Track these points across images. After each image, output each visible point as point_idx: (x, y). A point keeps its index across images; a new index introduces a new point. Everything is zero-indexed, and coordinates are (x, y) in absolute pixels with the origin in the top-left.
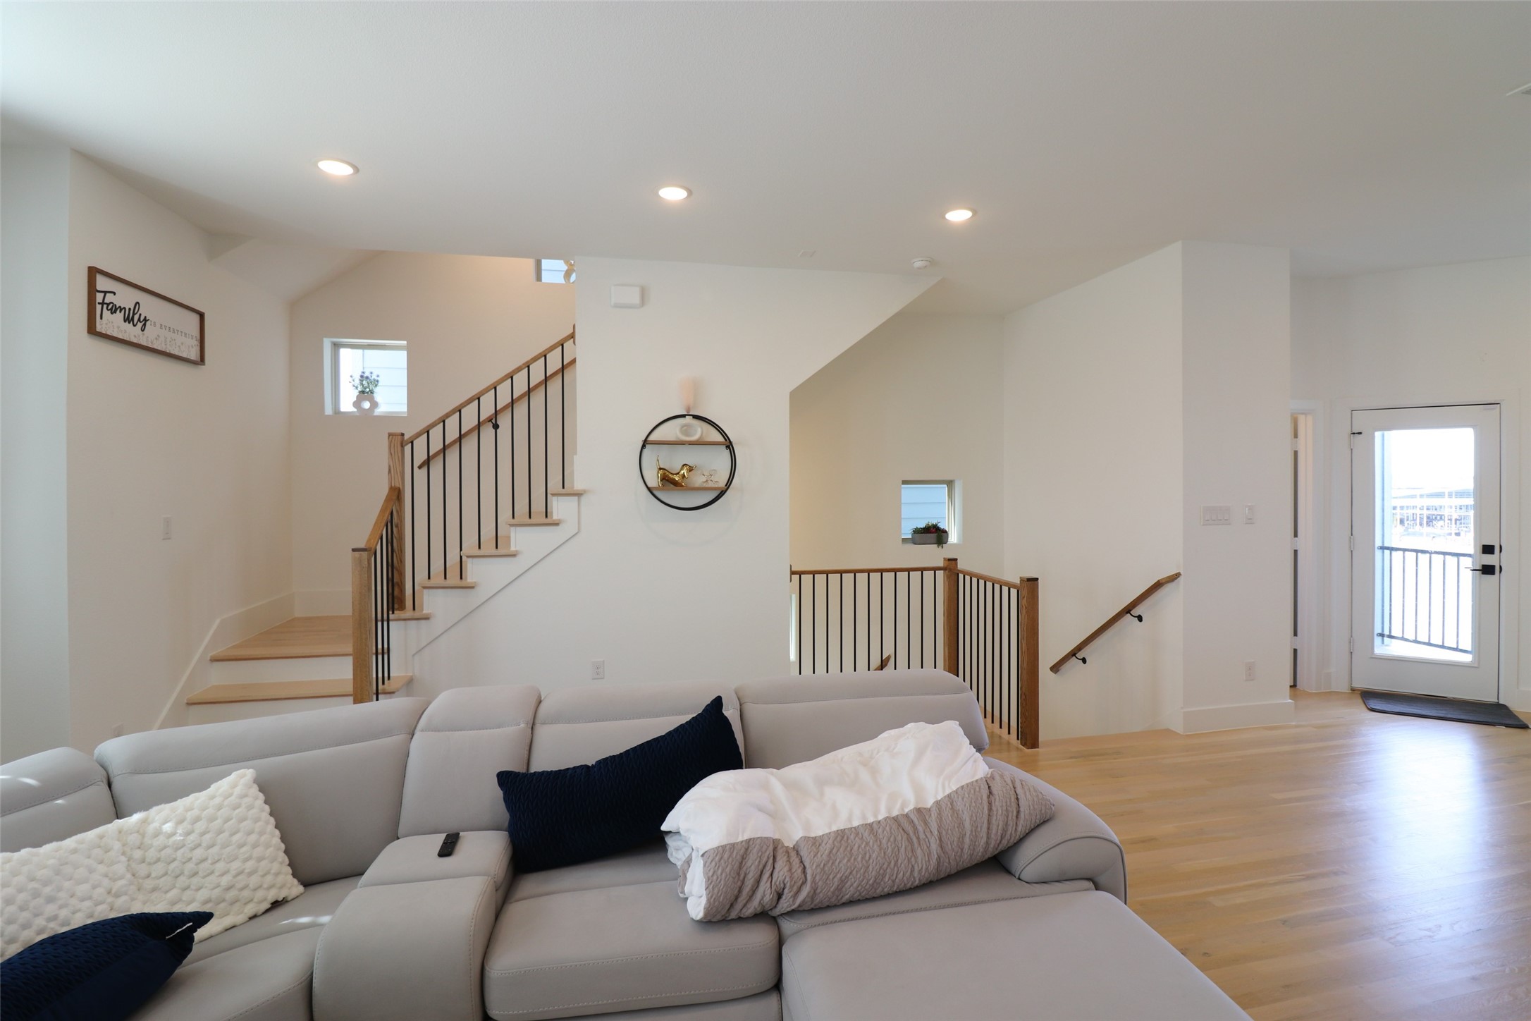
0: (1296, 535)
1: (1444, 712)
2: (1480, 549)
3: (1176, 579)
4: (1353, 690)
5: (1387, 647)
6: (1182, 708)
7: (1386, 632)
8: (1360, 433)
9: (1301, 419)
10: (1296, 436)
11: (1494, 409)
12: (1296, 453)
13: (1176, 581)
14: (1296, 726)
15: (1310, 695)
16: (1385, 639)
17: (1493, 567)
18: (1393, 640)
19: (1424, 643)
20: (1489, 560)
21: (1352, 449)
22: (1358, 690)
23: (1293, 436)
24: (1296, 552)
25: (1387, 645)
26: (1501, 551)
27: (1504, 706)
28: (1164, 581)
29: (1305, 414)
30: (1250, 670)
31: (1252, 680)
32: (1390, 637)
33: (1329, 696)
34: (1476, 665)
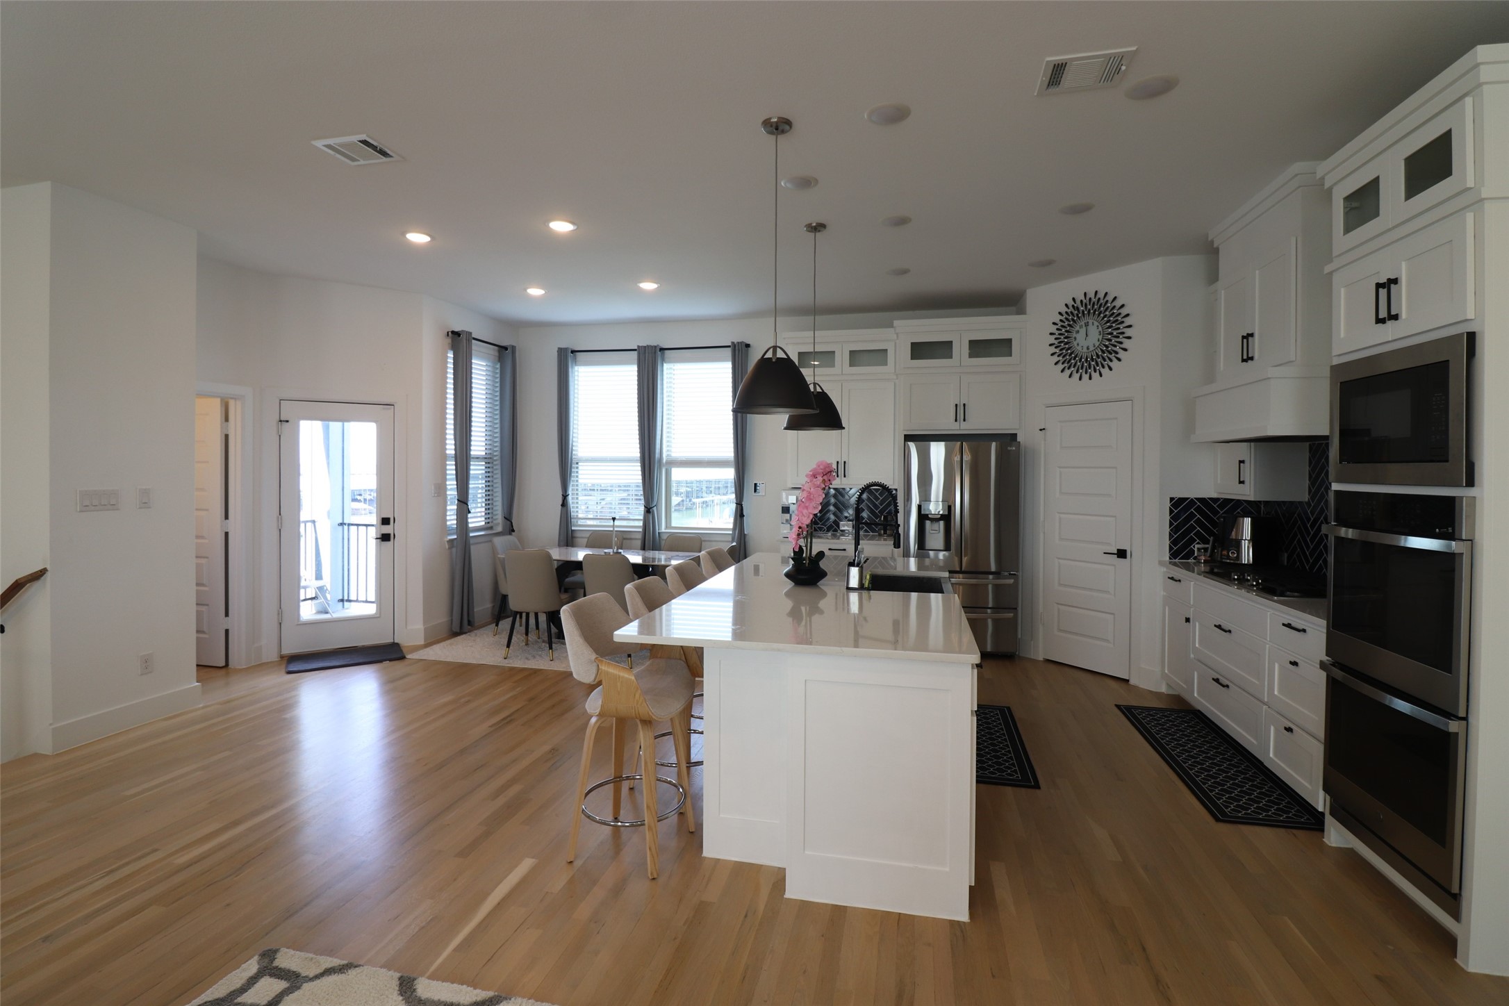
0: (227, 517)
1: (349, 660)
2: (380, 521)
3: (42, 576)
4: (282, 657)
5: (347, 611)
6: (51, 724)
7: (346, 598)
8: (287, 421)
9: (232, 404)
10: (227, 419)
11: (389, 409)
12: (227, 437)
13: (43, 578)
14: (203, 708)
15: (241, 670)
16: (345, 603)
17: (389, 535)
18: (352, 603)
19: (363, 602)
20: (387, 529)
21: (280, 436)
22: (286, 657)
23: (224, 420)
24: (227, 534)
25: (347, 609)
26: (394, 522)
27: (398, 645)
28: (23, 581)
29: (235, 399)
30: (147, 664)
31: (151, 672)
32: (349, 601)
33: (260, 667)
34: (378, 615)
